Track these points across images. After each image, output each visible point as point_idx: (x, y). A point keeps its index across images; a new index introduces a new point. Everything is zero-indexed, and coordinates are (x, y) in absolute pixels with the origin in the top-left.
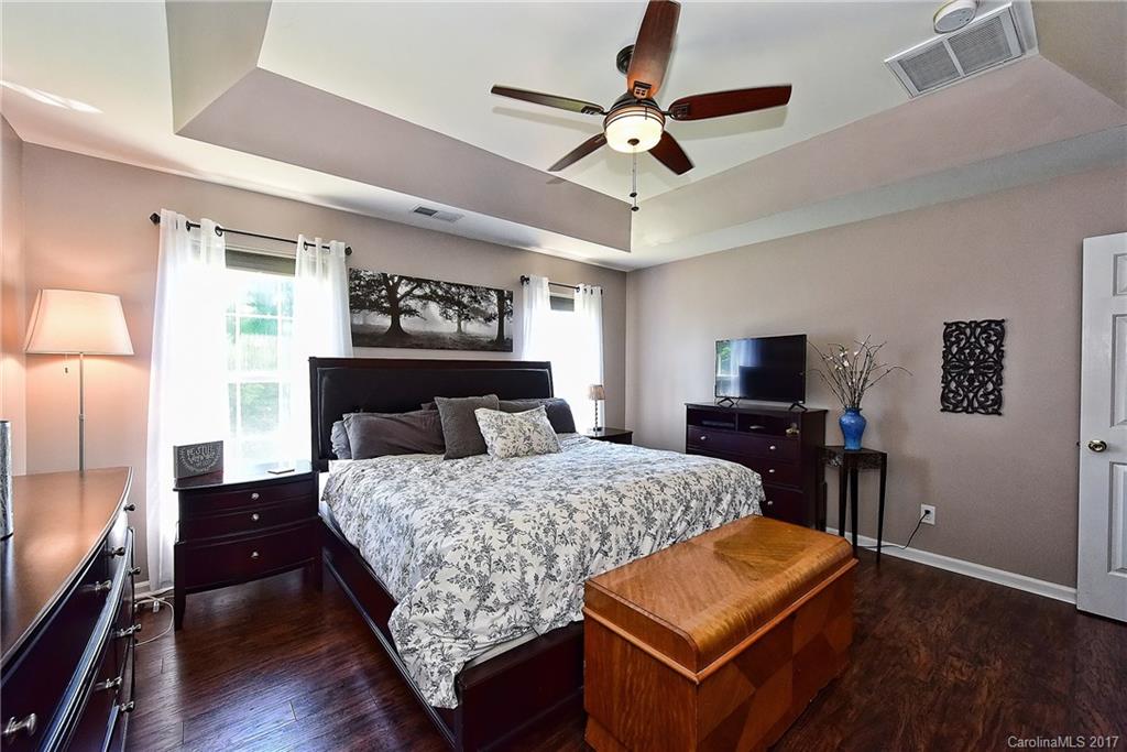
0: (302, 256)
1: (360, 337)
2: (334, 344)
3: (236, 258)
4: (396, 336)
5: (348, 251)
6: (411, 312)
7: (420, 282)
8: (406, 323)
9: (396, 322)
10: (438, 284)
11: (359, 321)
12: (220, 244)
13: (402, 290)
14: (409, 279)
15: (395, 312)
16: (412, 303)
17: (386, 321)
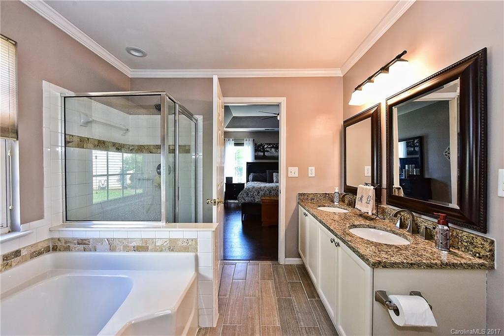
0: (245, 142)
1: (256, 157)
2: (250, 159)
3: (236, 144)
4: (264, 157)
5: (254, 140)
6: (268, 151)
7: (270, 144)
8: (266, 154)
9: (264, 154)
10: (274, 144)
11: (256, 154)
12: (233, 142)
13: (266, 147)
14: (267, 144)
15: (264, 151)
16: (268, 149)
17: (262, 154)
